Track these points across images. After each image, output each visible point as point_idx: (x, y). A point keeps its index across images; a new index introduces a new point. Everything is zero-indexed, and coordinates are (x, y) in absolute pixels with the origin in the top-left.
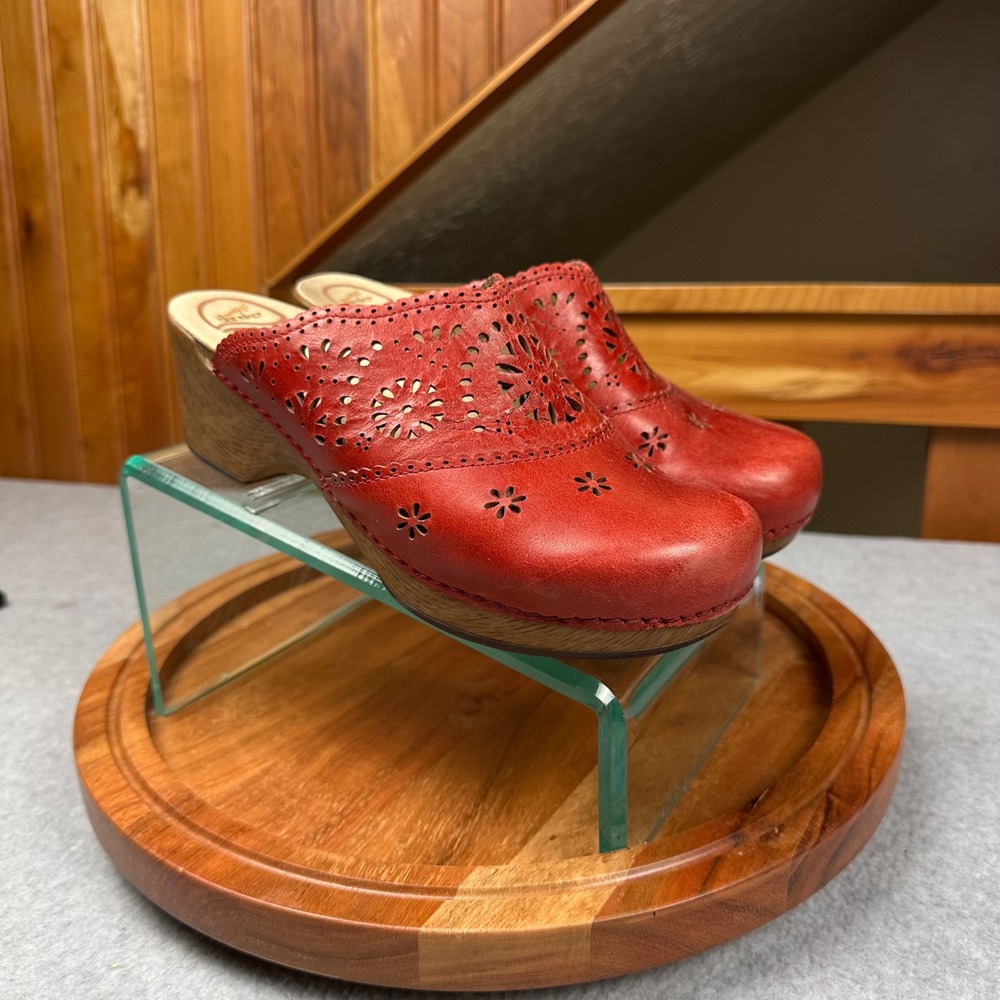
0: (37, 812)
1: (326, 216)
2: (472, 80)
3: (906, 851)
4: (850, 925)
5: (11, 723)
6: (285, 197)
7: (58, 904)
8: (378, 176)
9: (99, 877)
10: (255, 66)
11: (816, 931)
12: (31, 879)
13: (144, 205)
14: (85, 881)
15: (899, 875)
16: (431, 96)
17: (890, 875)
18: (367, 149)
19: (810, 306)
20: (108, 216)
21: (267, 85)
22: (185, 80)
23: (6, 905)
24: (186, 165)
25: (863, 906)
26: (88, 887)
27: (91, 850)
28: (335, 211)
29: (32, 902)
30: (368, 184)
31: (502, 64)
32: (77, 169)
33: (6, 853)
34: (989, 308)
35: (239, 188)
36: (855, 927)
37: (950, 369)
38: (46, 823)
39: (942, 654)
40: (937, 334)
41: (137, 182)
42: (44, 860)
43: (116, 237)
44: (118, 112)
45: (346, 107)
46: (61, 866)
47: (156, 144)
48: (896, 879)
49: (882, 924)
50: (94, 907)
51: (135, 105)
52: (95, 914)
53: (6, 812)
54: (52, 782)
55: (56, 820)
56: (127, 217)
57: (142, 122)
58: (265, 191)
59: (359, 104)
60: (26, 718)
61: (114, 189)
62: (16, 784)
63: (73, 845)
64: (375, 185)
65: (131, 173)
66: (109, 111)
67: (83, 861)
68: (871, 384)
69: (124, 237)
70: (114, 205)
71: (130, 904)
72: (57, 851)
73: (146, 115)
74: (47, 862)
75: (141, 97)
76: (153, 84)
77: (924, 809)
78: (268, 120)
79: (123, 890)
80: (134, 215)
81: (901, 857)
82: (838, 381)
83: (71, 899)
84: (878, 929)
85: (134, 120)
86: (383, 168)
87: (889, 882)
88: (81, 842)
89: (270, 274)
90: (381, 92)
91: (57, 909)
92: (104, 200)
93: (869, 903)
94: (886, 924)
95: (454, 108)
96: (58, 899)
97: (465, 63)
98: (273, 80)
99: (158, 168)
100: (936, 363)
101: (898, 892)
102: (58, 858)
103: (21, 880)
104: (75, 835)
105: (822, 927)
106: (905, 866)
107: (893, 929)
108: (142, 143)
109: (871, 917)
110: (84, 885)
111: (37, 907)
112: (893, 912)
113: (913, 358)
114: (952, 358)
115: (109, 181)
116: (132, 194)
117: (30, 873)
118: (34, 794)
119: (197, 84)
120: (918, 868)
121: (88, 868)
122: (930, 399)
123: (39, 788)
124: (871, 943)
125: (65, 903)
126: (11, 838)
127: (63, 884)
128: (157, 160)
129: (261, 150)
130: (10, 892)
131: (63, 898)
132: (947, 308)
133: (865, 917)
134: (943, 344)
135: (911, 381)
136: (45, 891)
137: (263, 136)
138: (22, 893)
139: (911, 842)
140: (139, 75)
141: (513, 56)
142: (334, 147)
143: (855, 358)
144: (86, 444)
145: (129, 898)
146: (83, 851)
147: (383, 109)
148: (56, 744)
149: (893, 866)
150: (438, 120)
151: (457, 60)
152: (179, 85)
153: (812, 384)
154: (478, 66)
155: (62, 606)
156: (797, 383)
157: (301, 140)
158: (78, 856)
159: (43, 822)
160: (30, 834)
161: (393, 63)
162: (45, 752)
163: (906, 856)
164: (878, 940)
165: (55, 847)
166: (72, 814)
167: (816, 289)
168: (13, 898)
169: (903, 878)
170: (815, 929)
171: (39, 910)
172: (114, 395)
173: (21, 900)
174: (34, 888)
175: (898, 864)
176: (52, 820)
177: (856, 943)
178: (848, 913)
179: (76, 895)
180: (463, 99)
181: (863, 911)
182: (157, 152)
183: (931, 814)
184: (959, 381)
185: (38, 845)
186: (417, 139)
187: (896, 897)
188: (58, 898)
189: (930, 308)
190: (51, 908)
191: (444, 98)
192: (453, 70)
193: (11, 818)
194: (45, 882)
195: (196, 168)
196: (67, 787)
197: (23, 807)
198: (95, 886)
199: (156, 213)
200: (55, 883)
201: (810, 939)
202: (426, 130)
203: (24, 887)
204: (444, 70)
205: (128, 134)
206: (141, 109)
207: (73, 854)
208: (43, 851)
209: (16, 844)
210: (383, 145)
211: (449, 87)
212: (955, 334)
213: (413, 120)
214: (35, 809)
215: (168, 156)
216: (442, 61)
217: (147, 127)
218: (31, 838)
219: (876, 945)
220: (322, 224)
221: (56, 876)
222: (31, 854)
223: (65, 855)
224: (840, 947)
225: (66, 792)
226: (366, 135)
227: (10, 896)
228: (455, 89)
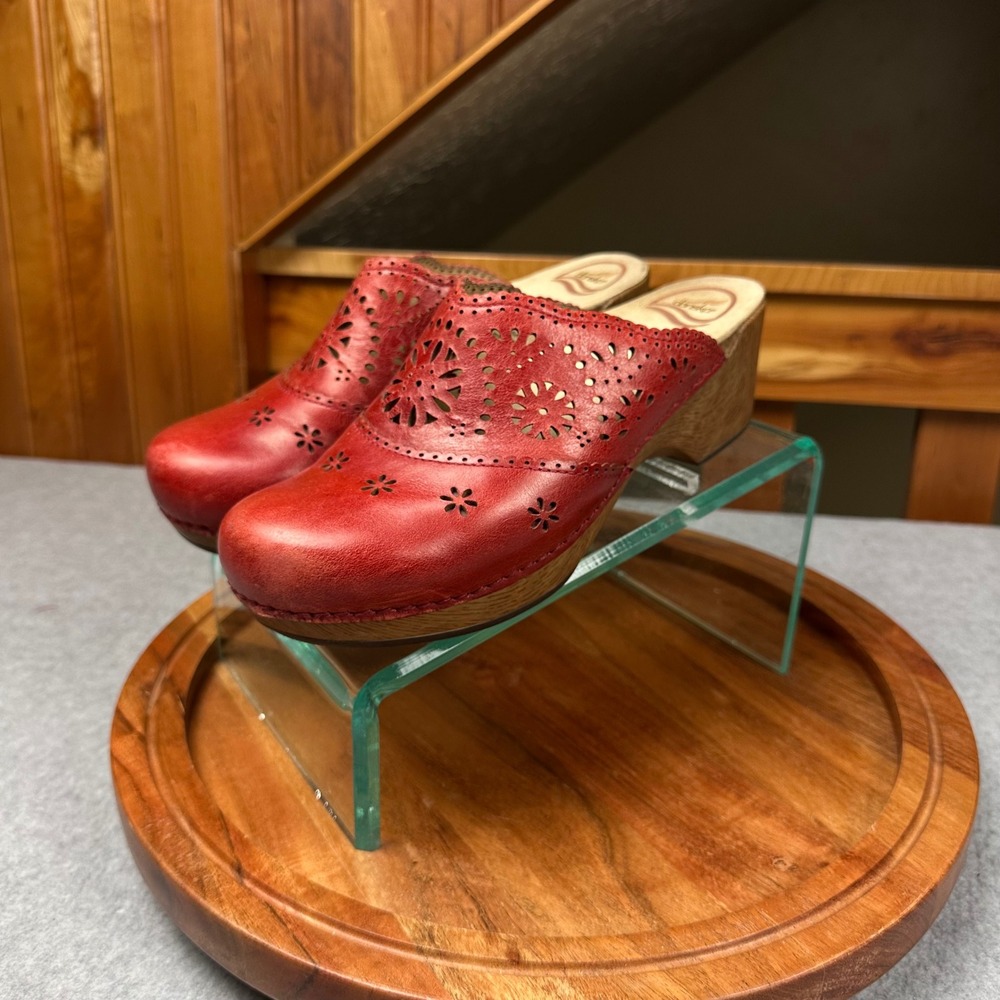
0: (69, 868)
1: (305, 176)
2: (469, 36)
3: (978, 875)
4: (944, 961)
5: (16, 757)
6: (261, 154)
7: (120, 982)
8: (364, 135)
9: (160, 947)
10: (226, 10)
11: (913, 972)
12: (82, 953)
13: (100, 156)
14: (144, 951)
15: (977, 901)
16: (424, 53)
17: (968, 902)
18: (351, 107)
19: (812, 286)
20: (57, 168)
21: (240, 32)
22: (146, 20)
23: (60, 988)
24: (147, 115)
25: (950, 939)
26: (149, 959)
27: (141, 913)
28: (316, 170)
29: (90, 982)
30: (352, 144)
31: (501, 23)
32: (21, 115)
33: (45, 921)
34: (989, 294)
35: (208, 143)
36: (949, 965)
37: (946, 353)
38: (84, 881)
39: (962, 651)
40: (936, 317)
41: (93, 132)
42: (91, 929)
43: (66, 191)
44: (68, 52)
45: (330, 61)
46: (112, 935)
47: (112, 91)
48: (976, 907)
49: (974, 960)
50: (160, 984)
51: (88, 46)
52: (164, 993)
53: (34, 870)
54: (79, 830)
55: (94, 877)
56: (79, 169)
57: (96, 64)
58: (237, 146)
59: (344, 58)
60: (31, 750)
61: (64, 139)
62: (37, 833)
63: (120, 908)
64: (361, 146)
65: (84, 121)
66: (57, 51)
67: (135, 927)
68: (869, 366)
69: (77, 191)
70: (64, 155)
71: (199, 979)
72: (105, 916)
73: (101, 57)
74: (96, 930)
75: (94, 36)
76: (107, 22)
77: (984, 827)
78: (241, 70)
79: (189, 961)
80: (88, 168)
81: (974, 881)
82: (835, 363)
83: (133, 975)
84: (970, 965)
85: (87, 62)
86: (368, 127)
87: (970, 910)
88: (128, 903)
89: (241, 237)
90: (368, 45)
91: (120, 989)
92: (53, 150)
93: (956, 935)
94: (977, 958)
95: (449, 66)
96: (118, 977)
97: (461, 19)
98: (247, 26)
99: (115, 116)
100: (933, 346)
101: (982, 922)
102: (105, 926)
103: (71, 955)
104: (119, 895)
105: (919, 965)
106: (981, 891)
107: (985, 964)
108: (96, 88)
109: (962, 952)
110: (143, 958)
111: (96, 988)
112: (981, 944)
113: (909, 341)
114: (948, 342)
115: (57, 129)
116: (85, 145)
117: (79, 946)
118: (61, 845)
119: (159, 25)
120: (993, 893)
121: (142, 936)
122: (926, 382)
123: (65, 838)
124: (968, 981)
125: (126, 981)
126: (46, 903)
127: (119, 958)
128: (114, 109)
129: (233, 102)
130: (62, 970)
131: (124, 974)
132: (947, 293)
133: (957, 952)
134: (940, 328)
135: (907, 364)
136: (102, 967)
137: (235, 87)
138: (75, 972)
139: (980, 863)
140: (92, 12)
141: (514, 14)
142: (316, 102)
143: (853, 339)
144: (34, 415)
145: (196, 971)
146: (133, 916)
147: (370, 64)
148: (71, 782)
149: (969, 892)
150: (430, 79)
151: (453, 16)
152: (139, 26)
153: (808, 365)
154: (475, 24)
155: (41, 609)
156: (794, 363)
157: (278, 93)
158: (128, 921)
159: (79, 881)
160: (68, 896)
161: (383, 14)
162: (61, 792)
163: (979, 881)
164: (974, 978)
165: (100, 911)
166: (110, 869)
167: (818, 269)
168: (66, 978)
169: (981, 905)
170: (912, 968)
171: (99, 992)
172: (66, 362)
173: (76, 980)
174: (87, 964)
175: (974, 889)
176: (89, 878)
177: (954, 982)
178: (938, 948)
179: (137, 971)
180: (459, 57)
181: (953, 945)
182: (113, 99)
183: (992, 832)
184: (952, 365)
185: (81, 910)
186: (407, 98)
187: (980, 927)
188: (119, 975)
189: (931, 293)
190: (113, 988)
191: (437, 56)
192: (448, 25)
193: (41, 877)
194: (99, 956)
195: (159, 119)
196: (98, 836)
197: (53, 862)
198: (156, 959)
199: (113, 164)
200: (110, 957)
201: (909, 981)
202: (418, 88)
203: (76, 964)
204: (437, 25)
205: (81, 78)
206: (95, 51)
207: (122, 919)
208: (88, 917)
209: (54, 909)
210: (369, 102)
211: (444, 44)
212: (951, 318)
213: (403, 78)
214: (67, 865)
215: (126, 105)
216: (436, 14)
217: (102, 70)
218: (71, 901)
219: (973, 982)
220: (301, 186)
221: (109, 948)
222: (75, 921)
223: (113, 922)
224: (940, 988)
225: (97, 841)
226: (351, 91)
227: (62, 976)
228: (450, 44)
